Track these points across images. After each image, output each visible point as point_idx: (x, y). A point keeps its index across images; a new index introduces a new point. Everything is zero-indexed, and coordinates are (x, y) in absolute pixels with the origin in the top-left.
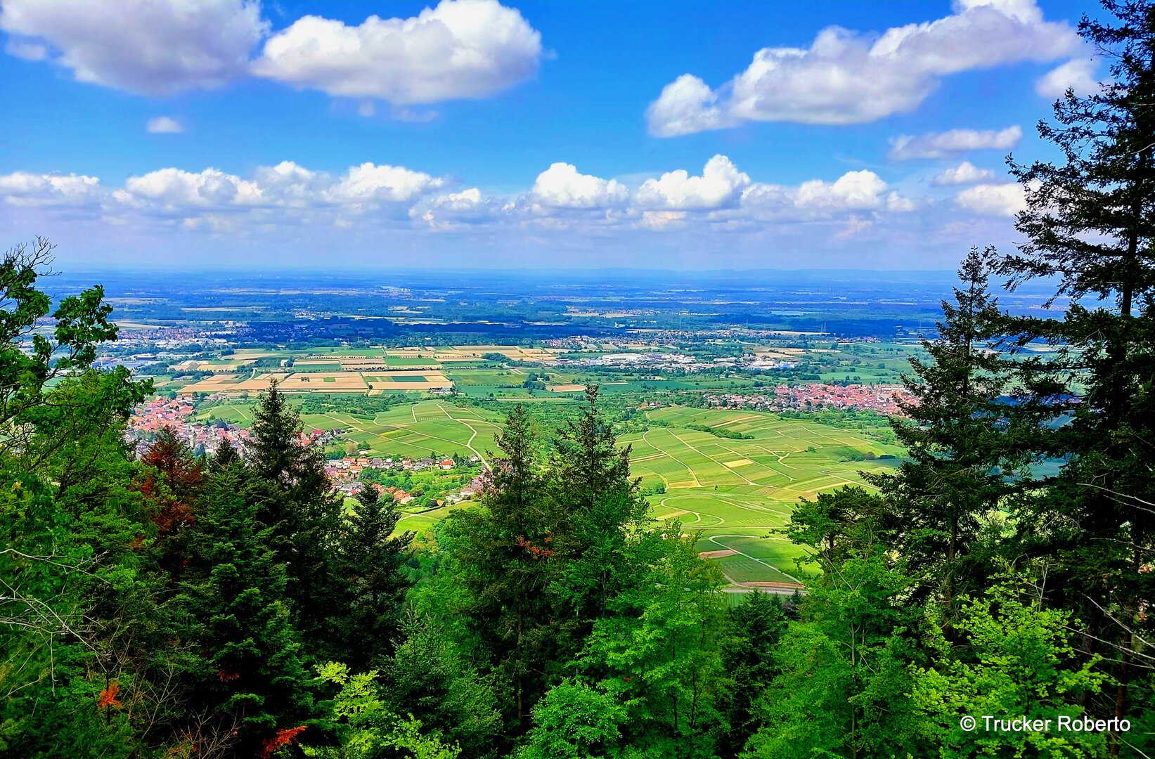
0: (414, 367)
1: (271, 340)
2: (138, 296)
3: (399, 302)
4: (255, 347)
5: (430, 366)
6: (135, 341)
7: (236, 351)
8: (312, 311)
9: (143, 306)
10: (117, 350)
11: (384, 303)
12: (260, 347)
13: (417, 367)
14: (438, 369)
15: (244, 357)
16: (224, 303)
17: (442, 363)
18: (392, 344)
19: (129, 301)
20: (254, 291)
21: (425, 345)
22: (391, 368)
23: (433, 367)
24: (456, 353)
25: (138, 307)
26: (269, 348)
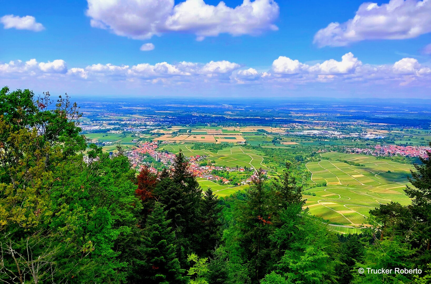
0: (232, 134)
1: (184, 123)
2: (141, 107)
3: (228, 110)
4: (179, 125)
5: (238, 134)
6: (140, 122)
7: (172, 126)
8: (198, 113)
9: (143, 110)
10: (134, 125)
11: (223, 110)
12: (180, 125)
13: (233, 134)
14: (241, 135)
15: (175, 129)
16: (169, 110)
17: (242, 133)
18: (225, 125)
19: (139, 108)
20: (179, 106)
21: (236, 126)
22: (224, 134)
23: (239, 134)
24: (248, 129)
25: (141, 110)
26: (183, 126)
